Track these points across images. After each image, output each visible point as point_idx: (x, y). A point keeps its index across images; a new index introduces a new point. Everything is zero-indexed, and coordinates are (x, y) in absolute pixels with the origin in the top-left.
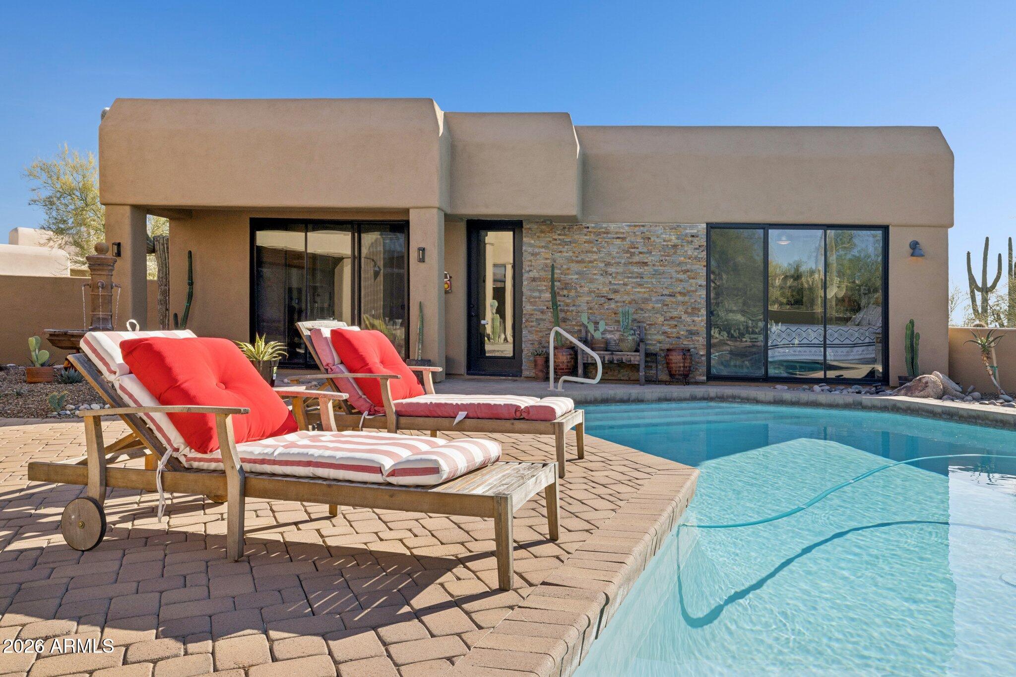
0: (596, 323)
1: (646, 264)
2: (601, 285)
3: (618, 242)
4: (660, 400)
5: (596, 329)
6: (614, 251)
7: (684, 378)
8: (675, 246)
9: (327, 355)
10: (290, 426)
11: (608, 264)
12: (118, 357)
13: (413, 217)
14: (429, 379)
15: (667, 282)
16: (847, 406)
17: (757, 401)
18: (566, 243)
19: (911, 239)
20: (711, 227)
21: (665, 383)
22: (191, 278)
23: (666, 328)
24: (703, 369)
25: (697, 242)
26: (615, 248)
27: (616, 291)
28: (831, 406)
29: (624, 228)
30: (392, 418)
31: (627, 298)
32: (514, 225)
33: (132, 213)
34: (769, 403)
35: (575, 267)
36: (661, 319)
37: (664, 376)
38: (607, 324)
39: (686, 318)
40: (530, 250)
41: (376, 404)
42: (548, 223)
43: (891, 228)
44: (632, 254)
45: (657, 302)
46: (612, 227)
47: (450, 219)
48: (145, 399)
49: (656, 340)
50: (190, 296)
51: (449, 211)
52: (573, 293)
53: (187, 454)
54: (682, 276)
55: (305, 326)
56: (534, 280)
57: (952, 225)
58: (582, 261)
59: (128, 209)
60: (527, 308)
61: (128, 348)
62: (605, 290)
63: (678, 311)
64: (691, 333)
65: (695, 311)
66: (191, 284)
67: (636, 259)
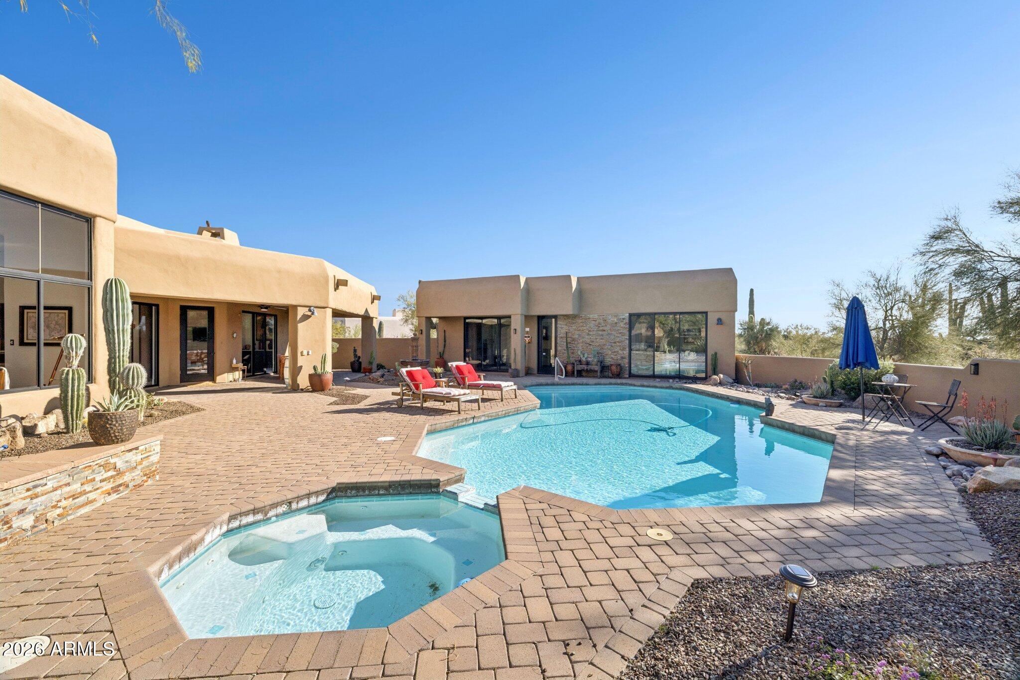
0: (584, 354)
1: (604, 330)
2: (587, 339)
3: (593, 322)
4: (596, 384)
5: (584, 357)
6: (592, 325)
7: (618, 375)
8: (616, 323)
9: (455, 371)
10: (435, 386)
11: (589, 331)
12: (405, 374)
13: (512, 316)
14: (482, 377)
15: (612, 337)
16: (667, 388)
17: (635, 385)
18: (574, 323)
19: (717, 317)
20: (631, 315)
21: (611, 378)
22: (445, 339)
23: (612, 356)
24: (627, 372)
25: (625, 321)
26: (592, 324)
27: (593, 342)
28: (662, 388)
29: (596, 316)
30: (467, 387)
31: (597, 344)
32: (555, 317)
33: (426, 320)
34: (639, 386)
35: (577, 333)
36: (610, 353)
37: (610, 375)
38: (588, 355)
39: (620, 352)
40: (560, 326)
41: (464, 384)
42: (566, 317)
43: (709, 314)
44: (599, 327)
45: (609, 345)
46: (591, 316)
47: (527, 318)
48: (409, 381)
49: (608, 361)
50: (445, 345)
51: (527, 314)
52: (576, 342)
53: (415, 391)
54: (619, 335)
55: (450, 364)
56: (561, 338)
57: (736, 311)
58: (580, 330)
59: (424, 319)
60: (559, 348)
61: (407, 372)
62: (588, 341)
63: (617, 349)
64: (622, 358)
65: (624, 349)
66: (445, 341)
67: (601, 328)
